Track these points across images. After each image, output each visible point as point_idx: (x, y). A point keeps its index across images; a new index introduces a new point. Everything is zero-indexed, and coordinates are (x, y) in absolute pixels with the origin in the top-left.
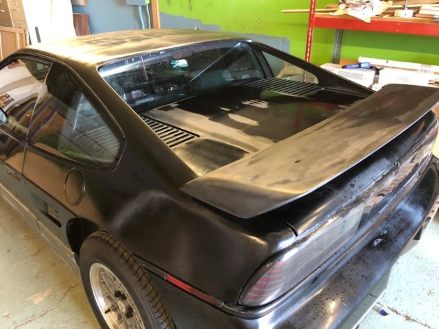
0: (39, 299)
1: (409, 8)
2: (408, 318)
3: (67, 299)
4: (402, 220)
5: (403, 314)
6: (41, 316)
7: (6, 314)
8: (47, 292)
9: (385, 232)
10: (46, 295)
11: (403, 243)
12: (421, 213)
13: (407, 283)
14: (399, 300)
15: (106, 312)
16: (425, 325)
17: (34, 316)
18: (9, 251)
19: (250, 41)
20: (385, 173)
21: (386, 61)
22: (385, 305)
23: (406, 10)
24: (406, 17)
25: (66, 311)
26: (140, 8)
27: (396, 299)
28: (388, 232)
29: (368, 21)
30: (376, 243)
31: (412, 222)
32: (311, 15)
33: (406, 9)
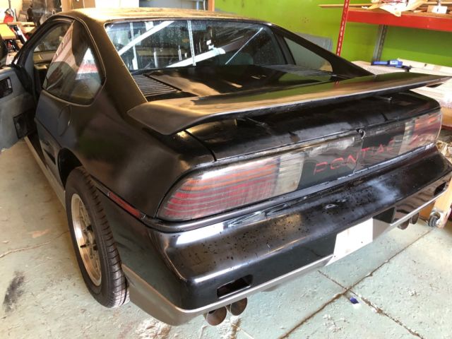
0: (37, 235)
1: (443, 5)
2: (380, 311)
3: (61, 239)
4: (369, 195)
5: (376, 306)
6: (34, 248)
7: (6, 242)
8: (47, 231)
9: (344, 201)
10: (44, 233)
11: (360, 214)
12: (395, 194)
13: (393, 281)
14: (376, 294)
15: (82, 247)
16: (397, 321)
17: (28, 246)
18: (26, 196)
19: (270, 25)
20: (341, 135)
21: (424, 64)
22: (360, 296)
23: (439, 7)
24: (438, 13)
25: (56, 247)
26: (198, 4)
27: (374, 293)
28: (347, 201)
29: (399, 15)
30: (327, 207)
31: (379, 199)
32: (345, 9)
33: (440, 5)
